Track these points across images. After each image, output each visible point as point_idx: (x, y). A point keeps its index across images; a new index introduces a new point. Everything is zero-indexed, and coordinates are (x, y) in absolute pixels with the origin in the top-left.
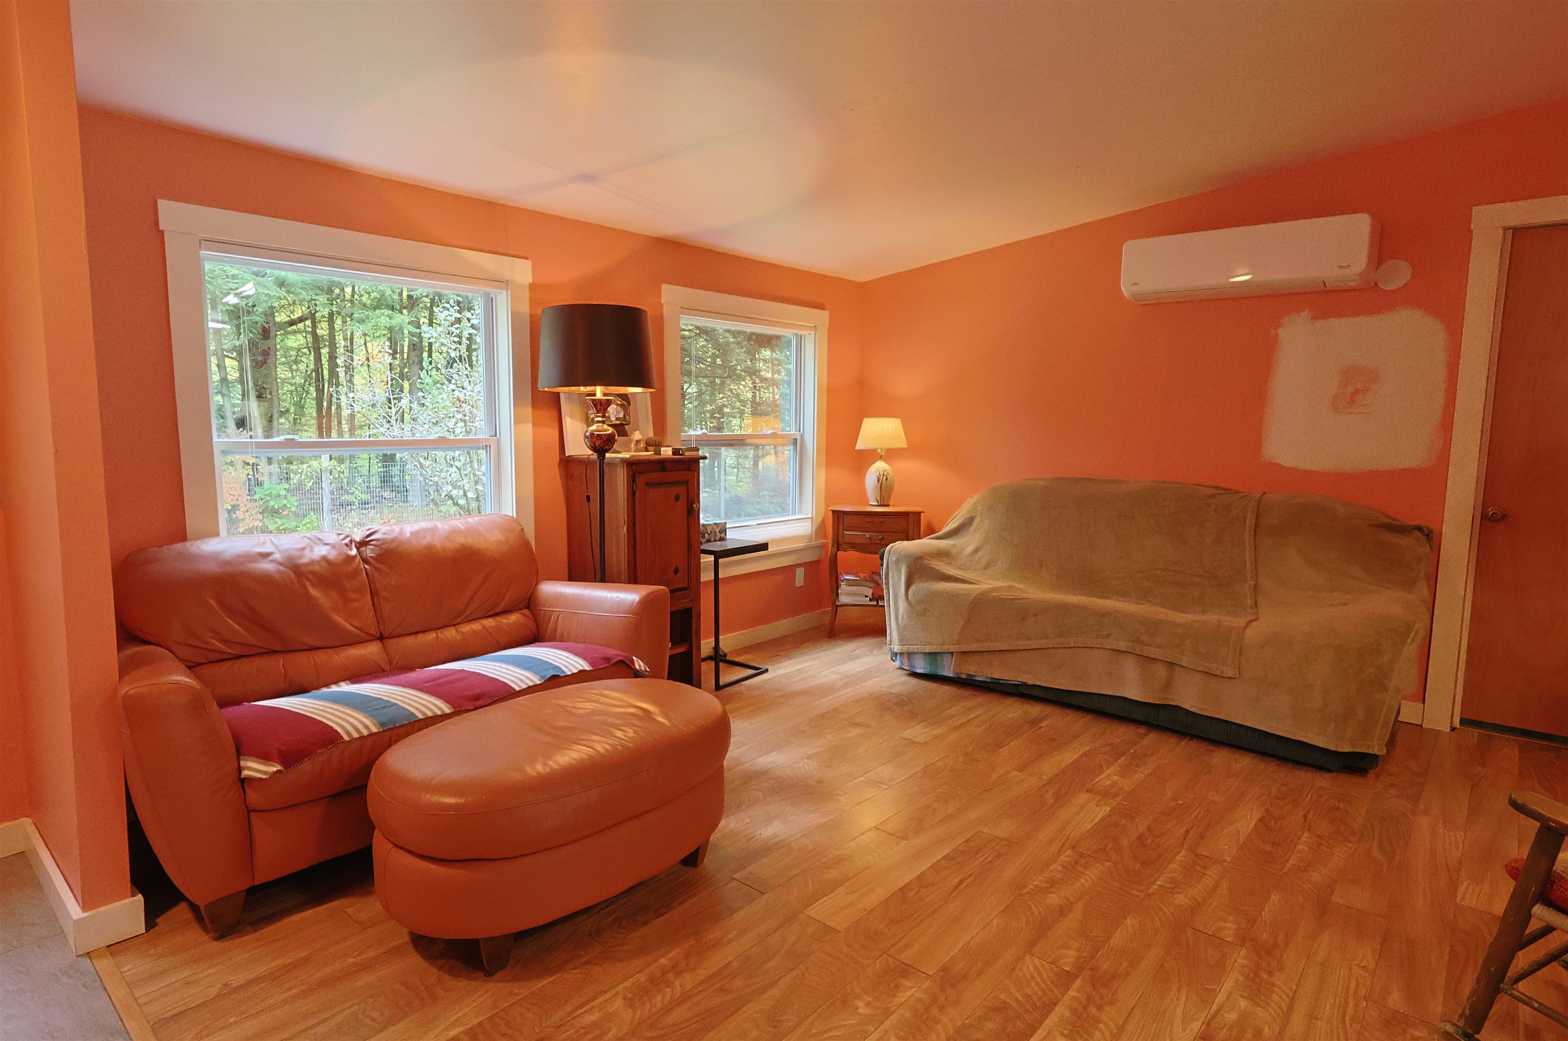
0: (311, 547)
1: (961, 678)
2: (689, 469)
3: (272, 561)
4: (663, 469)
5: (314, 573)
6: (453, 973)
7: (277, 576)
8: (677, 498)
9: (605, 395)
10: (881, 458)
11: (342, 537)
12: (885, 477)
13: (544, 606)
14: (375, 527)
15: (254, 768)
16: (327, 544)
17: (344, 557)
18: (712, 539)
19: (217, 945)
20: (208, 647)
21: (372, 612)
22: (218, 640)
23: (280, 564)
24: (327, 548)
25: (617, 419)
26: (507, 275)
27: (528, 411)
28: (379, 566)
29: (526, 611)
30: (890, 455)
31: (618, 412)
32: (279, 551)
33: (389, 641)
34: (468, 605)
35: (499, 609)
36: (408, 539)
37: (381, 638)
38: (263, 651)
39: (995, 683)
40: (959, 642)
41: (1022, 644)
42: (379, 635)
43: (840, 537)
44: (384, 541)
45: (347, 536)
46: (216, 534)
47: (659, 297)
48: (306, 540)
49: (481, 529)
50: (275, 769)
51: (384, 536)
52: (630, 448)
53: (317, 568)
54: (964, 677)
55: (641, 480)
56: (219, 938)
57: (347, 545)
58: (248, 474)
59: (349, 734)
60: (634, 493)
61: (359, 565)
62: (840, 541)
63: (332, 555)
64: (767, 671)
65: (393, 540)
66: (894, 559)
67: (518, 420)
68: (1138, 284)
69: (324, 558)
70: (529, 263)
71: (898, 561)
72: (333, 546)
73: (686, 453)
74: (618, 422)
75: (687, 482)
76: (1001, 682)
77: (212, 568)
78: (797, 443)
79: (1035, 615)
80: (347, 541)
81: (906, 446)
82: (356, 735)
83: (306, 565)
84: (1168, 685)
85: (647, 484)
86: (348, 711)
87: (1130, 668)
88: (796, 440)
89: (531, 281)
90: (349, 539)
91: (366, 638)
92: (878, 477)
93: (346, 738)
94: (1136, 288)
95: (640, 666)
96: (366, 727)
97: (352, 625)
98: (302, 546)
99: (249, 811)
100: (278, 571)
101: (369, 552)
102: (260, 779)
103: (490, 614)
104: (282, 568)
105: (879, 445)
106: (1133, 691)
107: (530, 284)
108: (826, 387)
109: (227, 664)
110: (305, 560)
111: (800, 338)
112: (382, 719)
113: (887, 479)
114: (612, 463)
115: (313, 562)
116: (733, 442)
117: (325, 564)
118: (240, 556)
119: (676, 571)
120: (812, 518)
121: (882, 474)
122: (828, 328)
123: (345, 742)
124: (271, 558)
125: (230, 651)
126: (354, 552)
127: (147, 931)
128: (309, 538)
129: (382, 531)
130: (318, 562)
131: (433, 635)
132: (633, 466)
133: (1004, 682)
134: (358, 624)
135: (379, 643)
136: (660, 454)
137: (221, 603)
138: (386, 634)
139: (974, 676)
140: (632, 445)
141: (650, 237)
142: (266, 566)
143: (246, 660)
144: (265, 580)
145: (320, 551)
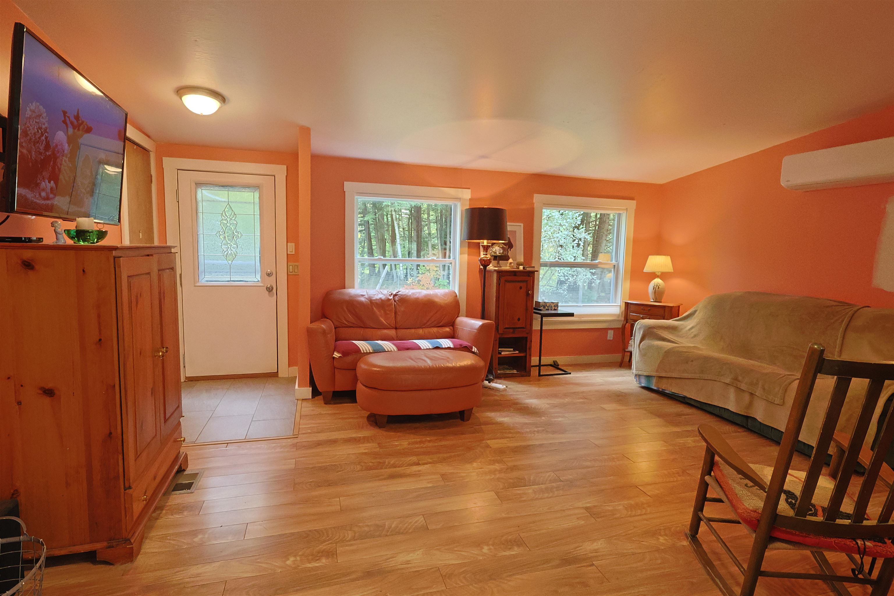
0: (378, 294)
1: (660, 391)
2: (529, 276)
3: (365, 298)
4: (515, 275)
5: (376, 303)
6: (371, 425)
7: (365, 303)
8: (521, 288)
9: (488, 243)
10: (658, 277)
11: (389, 292)
12: (657, 287)
13: (458, 326)
14: (400, 290)
15: (336, 355)
16: (383, 294)
17: (387, 299)
18: (550, 309)
19: (324, 405)
20: (341, 321)
21: (394, 319)
22: (346, 321)
23: (367, 299)
24: (383, 295)
25: (499, 253)
26: (460, 196)
27: (466, 249)
28: (399, 303)
29: (451, 327)
30: (663, 276)
31: (500, 251)
32: (367, 295)
33: (399, 330)
34: (428, 321)
35: (441, 324)
36: (410, 295)
37: (396, 328)
38: (357, 326)
39: (673, 395)
40: (657, 371)
41: (686, 375)
42: (395, 327)
43: (628, 315)
44: (402, 295)
45: (391, 292)
46: (353, 288)
47: (533, 200)
48: (377, 292)
49: (439, 294)
50: (340, 356)
51: (402, 293)
52: (507, 265)
53: (377, 302)
54: (661, 390)
55: (503, 279)
56: (325, 404)
57: (390, 295)
58: (434, 275)
59: (363, 351)
60: (499, 285)
61: (392, 301)
62: (628, 318)
63: (383, 297)
64: (570, 373)
65: (405, 295)
66: (638, 327)
67: (461, 253)
68: (789, 181)
69: (381, 299)
70: (470, 190)
71: (640, 328)
72: (384, 295)
73: (527, 269)
74: (500, 255)
75: (527, 281)
76: (676, 394)
77: (347, 298)
78: (616, 268)
79: (692, 361)
80: (390, 294)
81: (672, 271)
82: (365, 352)
83: (374, 300)
84: (750, 405)
85: (506, 281)
86: (367, 345)
87: (732, 394)
88: (615, 266)
89: (470, 198)
90: (391, 293)
91: (391, 327)
92: (653, 286)
93: (362, 352)
94: (789, 183)
95: (474, 350)
96: (369, 350)
97: (387, 323)
98: (375, 294)
99: (335, 368)
100: (366, 301)
101: (397, 298)
102: (336, 358)
103: (437, 326)
104: (367, 300)
105: (658, 270)
106: (732, 406)
107: (470, 199)
108: (632, 239)
109: (347, 328)
110: (374, 298)
111: (619, 215)
112: (375, 349)
113: (658, 288)
114: (490, 271)
115: (377, 299)
116: (575, 265)
117: (380, 300)
118: (355, 295)
119: (519, 319)
120: (620, 306)
121: (656, 285)
122: (635, 210)
123: (361, 353)
124: (364, 297)
125: (348, 324)
126: (392, 297)
127: (312, 398)
128: (378, 292)
129: (402, 291)
130: (379, 299)
131: (413, 331)
132: (501, 274)
133: (677, 395)
134: (389, 323)
135: (395, 330)
136: (519, 269)
137: (347, 309)
138: (398, 327)
139: (665, 390)
140: (508, 265)
141: (528, 174)
142: (362, 299)
143: (352, 328)
144: (361, 303)
145: (380, 296)
